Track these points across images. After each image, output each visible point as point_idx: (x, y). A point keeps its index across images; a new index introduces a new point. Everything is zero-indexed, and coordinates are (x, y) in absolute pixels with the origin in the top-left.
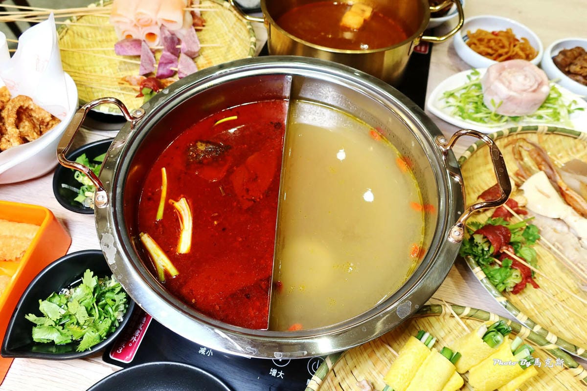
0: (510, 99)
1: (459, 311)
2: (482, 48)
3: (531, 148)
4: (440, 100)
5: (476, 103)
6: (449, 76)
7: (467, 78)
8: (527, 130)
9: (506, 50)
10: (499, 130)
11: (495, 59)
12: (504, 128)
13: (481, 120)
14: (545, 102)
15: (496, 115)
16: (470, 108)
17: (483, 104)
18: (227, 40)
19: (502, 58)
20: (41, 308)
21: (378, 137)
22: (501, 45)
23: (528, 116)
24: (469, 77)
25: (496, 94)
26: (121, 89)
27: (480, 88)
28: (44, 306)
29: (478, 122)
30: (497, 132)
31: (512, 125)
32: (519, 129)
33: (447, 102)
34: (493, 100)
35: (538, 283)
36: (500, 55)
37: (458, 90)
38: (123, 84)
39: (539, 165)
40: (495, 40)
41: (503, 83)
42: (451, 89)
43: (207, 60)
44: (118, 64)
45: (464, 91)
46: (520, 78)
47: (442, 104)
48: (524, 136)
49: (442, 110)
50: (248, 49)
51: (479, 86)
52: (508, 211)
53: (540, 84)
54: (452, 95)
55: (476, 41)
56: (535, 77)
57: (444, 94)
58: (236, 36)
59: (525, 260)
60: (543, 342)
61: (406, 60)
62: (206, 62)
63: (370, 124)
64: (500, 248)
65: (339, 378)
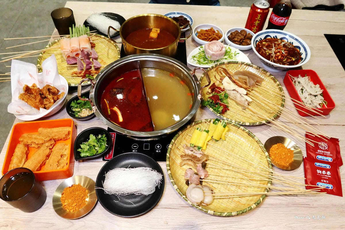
0: (213, 55)
1: (207, 120)
2: (203, 37)
3: (222, 69)
4: (191, 59)
5: (204, 58)
6: (193, 49)
7: (199, 50)
8: (221, 64)
9: (211, 37)
10: (212, 66)
11: (208, 41)
12: (213, 65)
13: (207, 63)
14: (226, 53)
15: (211, 61)
16: (202, 60)
17: (206, 58)
18: (106, 50)
19: (210, 40)
20: (81, 147)
21: (172, 76)
22: (209, 35)
23: (221, 59)
24: (200, 49)
25: (209, 54)
26: (72, 77)
27: (204, 52)
28: (82, 146)
29: (205, 64)
30: (211, 67)
31: (216, 63)
32: (218, 64)
33: (194, 59)
34: (208, 56)
35: (229, 109)
36: (210, 39)
37: (197, 55)
38: (73, 75)
39: (226, 74)
40: (207, 33)
41: (210, 50)
42: (194, 55)
43: (101, 60)
44: (66, 68)
45: (199, 54)
46: (215, 47)
47: (192, 60)
48: (221, 66)
49: (192, 63)
50: (117, 53)
51: (203, 52)
52: (219, 91)
53: (222, 48)
54: (194, 57)
55: (201, 35)
56: (220, 46)
57: (192, 57)
58: (109, 48)
59: (225, 103)
60: (231, 123)
61: (176, 47)
62: (101, 61)
63: (169, 72)
64: (216, 101)
65: (177, 146)
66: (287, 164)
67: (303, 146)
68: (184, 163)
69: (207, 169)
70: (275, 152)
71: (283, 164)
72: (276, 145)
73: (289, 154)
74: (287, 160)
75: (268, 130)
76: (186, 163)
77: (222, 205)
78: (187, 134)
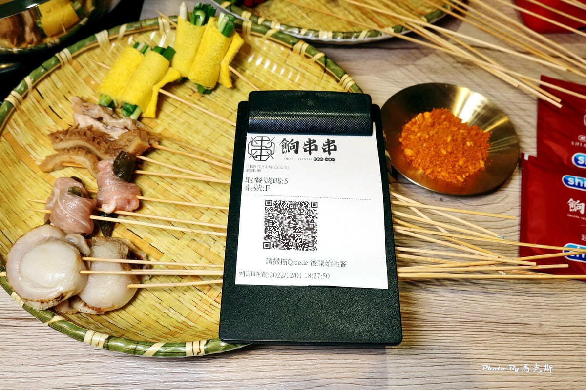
65: (48, 102)
66: (459, 178)
67: (529, 123)
68: (58, 160)
69: (143, 183)
70: (419, 135)
71: (444, 175)
72: (427, 114)
73: (468, 144)
74: (461, 163)
75: (411, 67)
76: (68, 160)
77: (172, 313)
78: (99, 67)
